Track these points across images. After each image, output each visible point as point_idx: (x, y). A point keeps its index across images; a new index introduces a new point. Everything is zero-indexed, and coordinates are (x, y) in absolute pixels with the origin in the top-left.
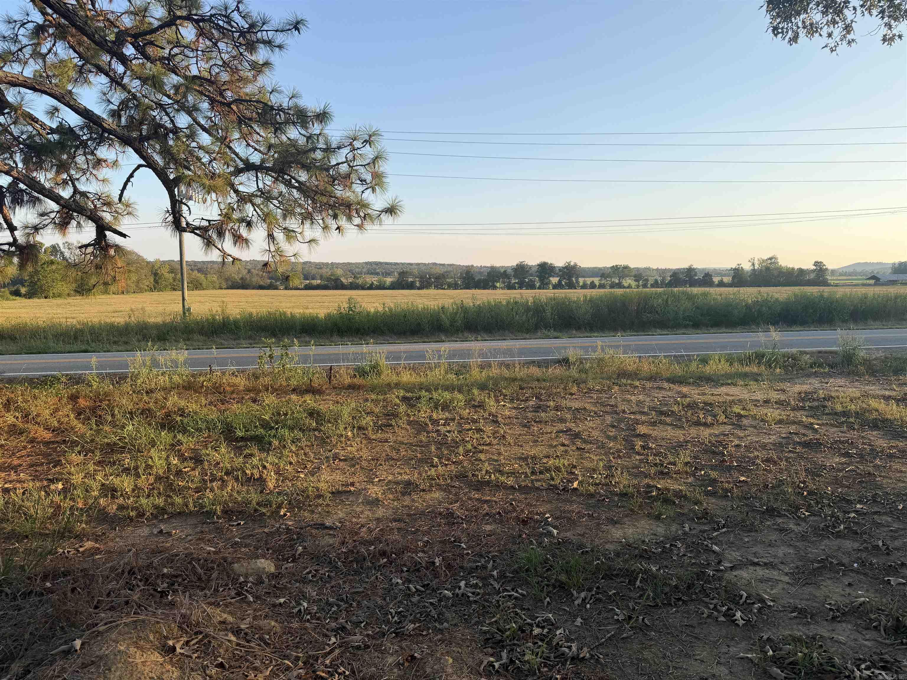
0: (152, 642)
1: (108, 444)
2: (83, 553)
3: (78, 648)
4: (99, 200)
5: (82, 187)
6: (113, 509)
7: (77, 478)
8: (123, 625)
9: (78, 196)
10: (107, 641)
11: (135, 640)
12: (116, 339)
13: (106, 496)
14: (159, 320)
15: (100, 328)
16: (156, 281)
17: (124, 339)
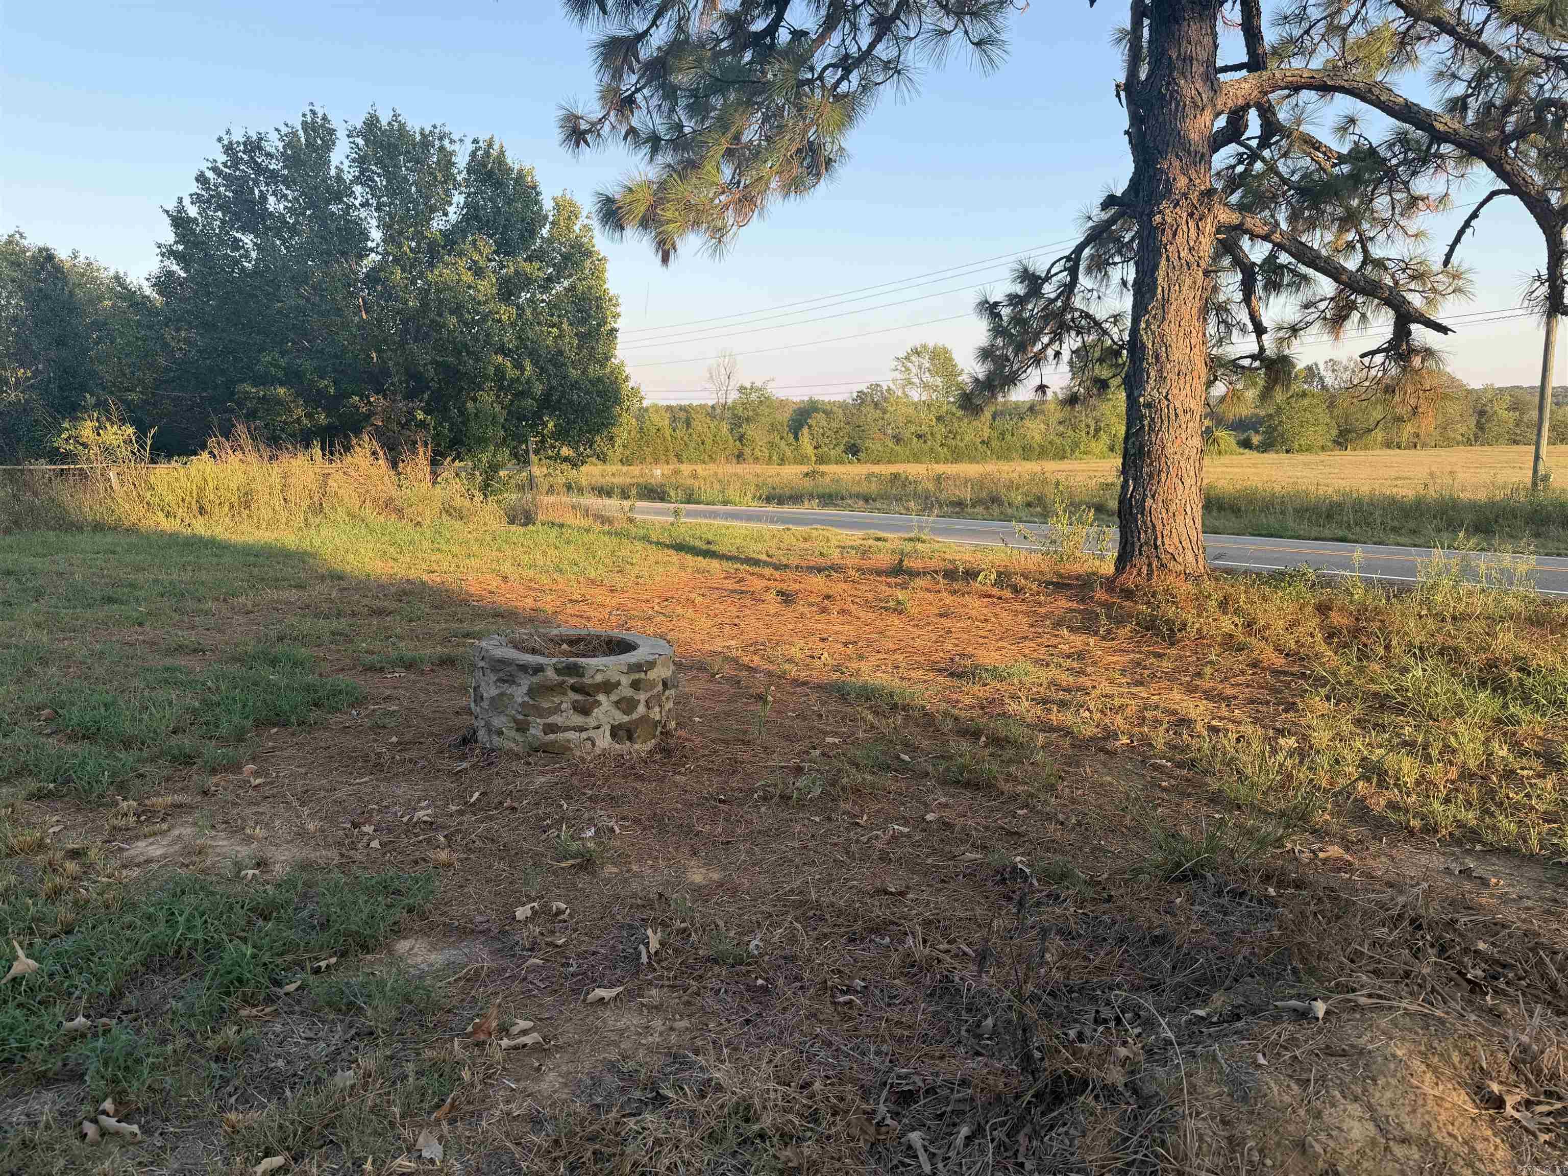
0: (1455, 1068)
1: (1376, 694)
2: (1325, 861)
3: (1321, 1015)
4: (1404, 270)
5: (1377, 252)
6: (1378, 804)
7: (1321, 737)
8: (1402, 1012)
9: (1369, 268)
10: (1371, 1026)
11: (1423, 1048)
12: (1396, 523)
13: (1369, 780)
14: (1482, 496)
15: (1371, 504)
16: (1480, 427)
17: (1412, 524)
